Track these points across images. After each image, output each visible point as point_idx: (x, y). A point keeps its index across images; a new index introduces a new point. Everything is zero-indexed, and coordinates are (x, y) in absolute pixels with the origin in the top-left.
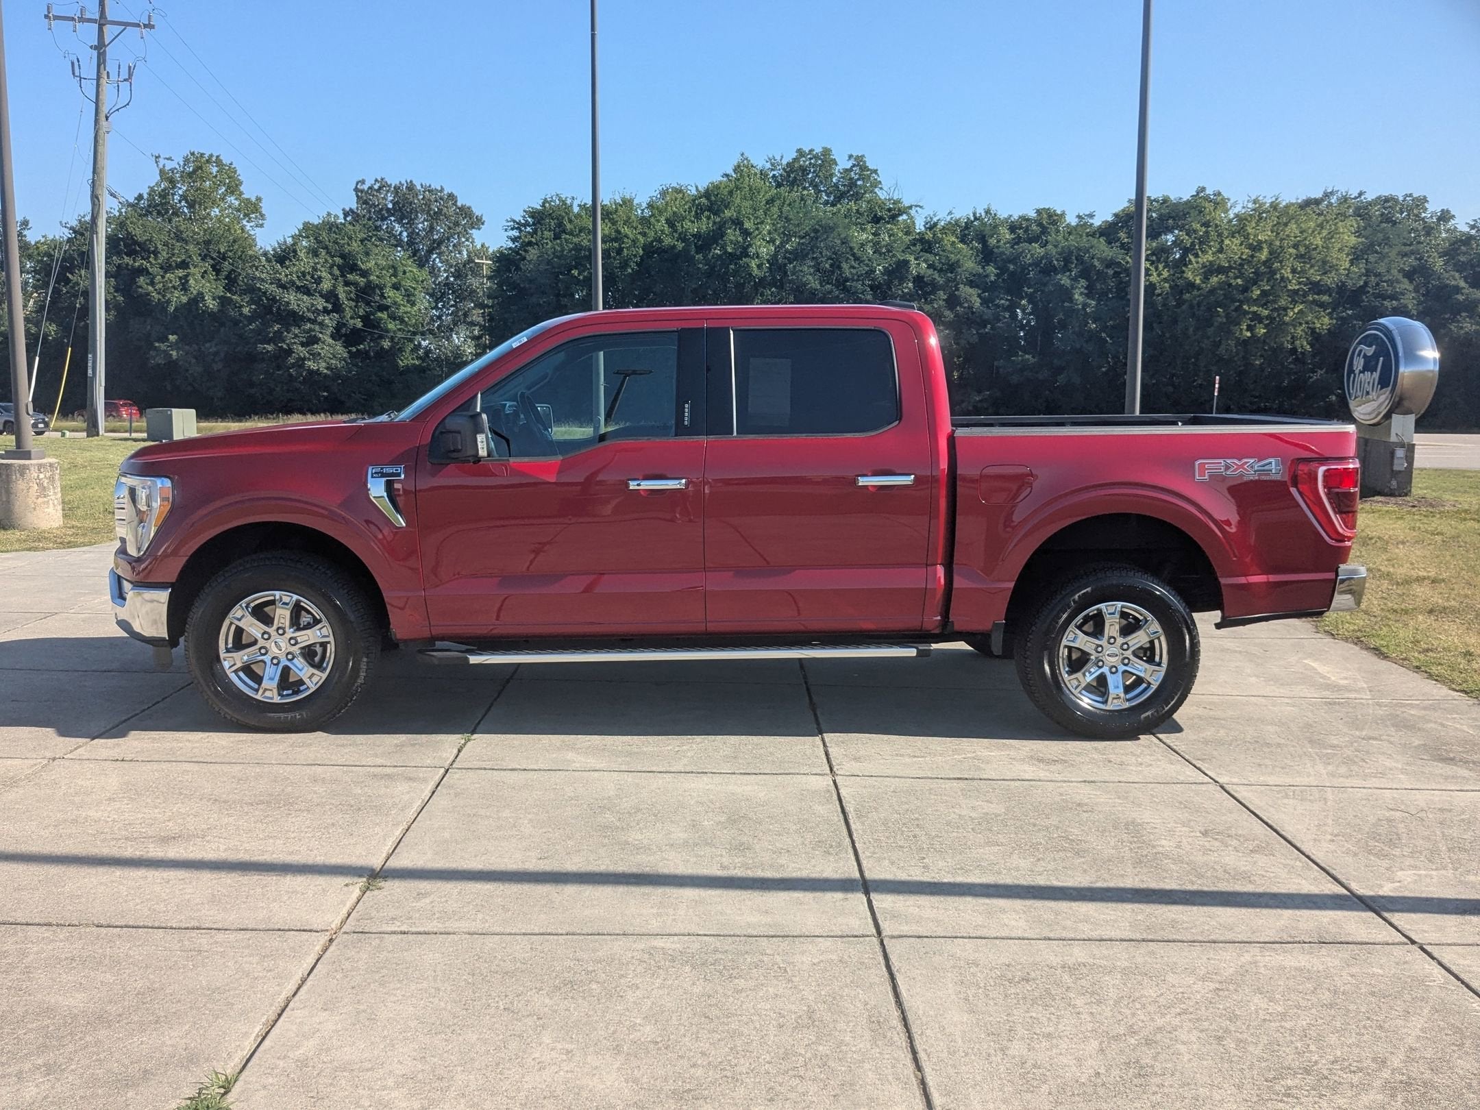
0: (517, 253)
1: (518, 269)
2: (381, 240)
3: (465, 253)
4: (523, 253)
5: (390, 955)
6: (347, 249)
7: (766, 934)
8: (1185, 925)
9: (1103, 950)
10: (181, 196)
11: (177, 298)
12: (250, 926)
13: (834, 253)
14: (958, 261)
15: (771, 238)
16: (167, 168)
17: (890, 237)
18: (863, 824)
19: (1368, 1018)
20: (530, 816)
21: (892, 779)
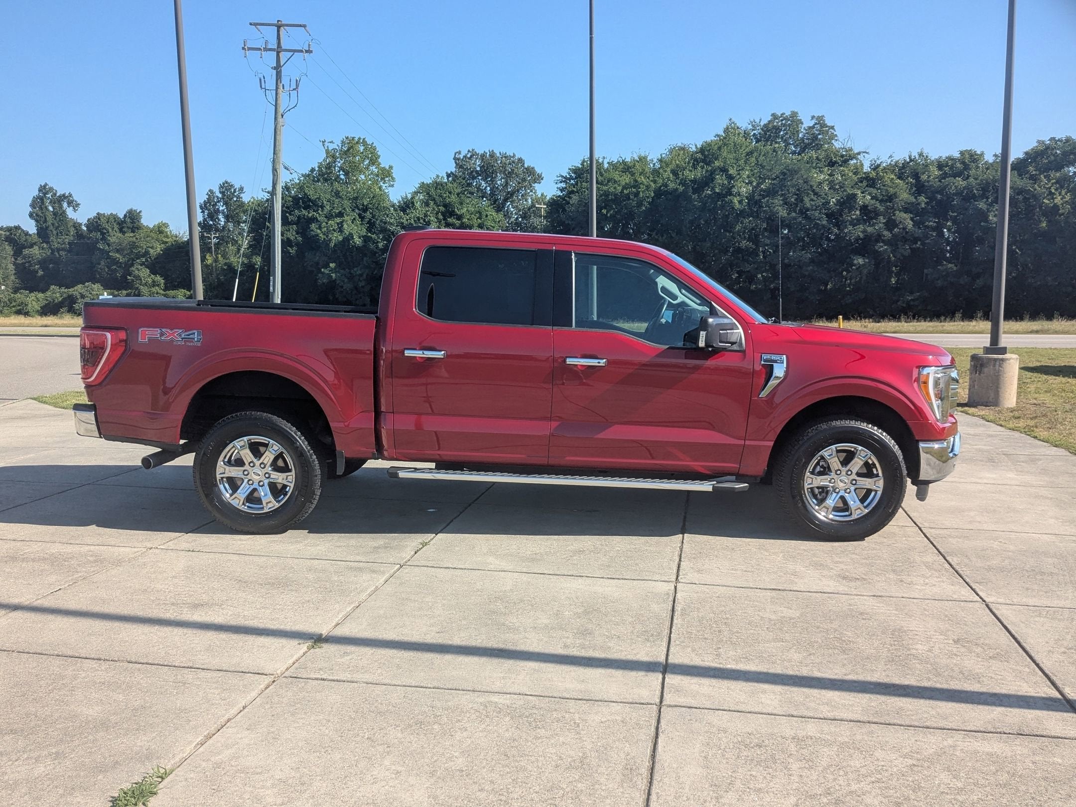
0: (564, 199)
1: (564, 210)
2: (472, 193)
3: (530, 201)
4: (568, 199)
5: (307, 695)
6: (448, 200)
7: (575, 697)
8: (908, 713)
9: (832, 727)
10: (339, 168)
11: (336, 237)
12: (224, 669)
13: (798, 190)
14: (896, 193)
15: (749, 181)
16: (330, 149)
17: (842, 176)
18: (684, 620)
19: (1033, 798)
20: (444, 602)
21: (721, 587)
